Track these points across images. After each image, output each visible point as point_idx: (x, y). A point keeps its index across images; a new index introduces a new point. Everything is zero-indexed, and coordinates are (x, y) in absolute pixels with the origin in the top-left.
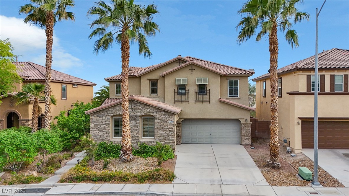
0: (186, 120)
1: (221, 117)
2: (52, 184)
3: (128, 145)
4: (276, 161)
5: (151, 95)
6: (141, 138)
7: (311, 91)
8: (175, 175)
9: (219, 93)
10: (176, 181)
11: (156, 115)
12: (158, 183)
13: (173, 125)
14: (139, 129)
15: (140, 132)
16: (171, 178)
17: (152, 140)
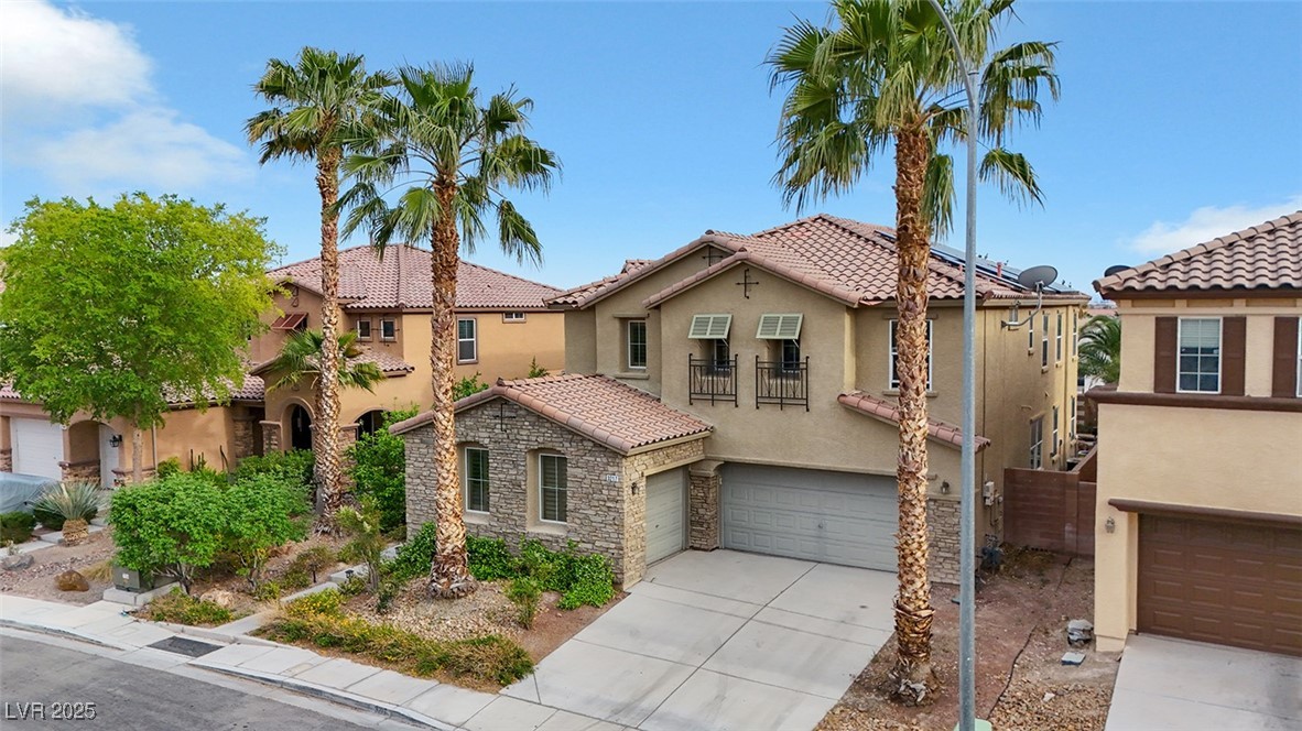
0: (727, 467)
1: (847, 466)
2: (233, 635)
3: (449, 547)
4: (908, 676)
5: (626, 369)
6: (537, 523)
7: (1178, 390)
8: (535, 667)
9: (842, 372)
10: (517, 688)
11: (569, 450)
12: (460, 685)
13: (619, 490)
14: (524, 492)
15: (529, 503)
16: (506, 675)
17: (562, 533)
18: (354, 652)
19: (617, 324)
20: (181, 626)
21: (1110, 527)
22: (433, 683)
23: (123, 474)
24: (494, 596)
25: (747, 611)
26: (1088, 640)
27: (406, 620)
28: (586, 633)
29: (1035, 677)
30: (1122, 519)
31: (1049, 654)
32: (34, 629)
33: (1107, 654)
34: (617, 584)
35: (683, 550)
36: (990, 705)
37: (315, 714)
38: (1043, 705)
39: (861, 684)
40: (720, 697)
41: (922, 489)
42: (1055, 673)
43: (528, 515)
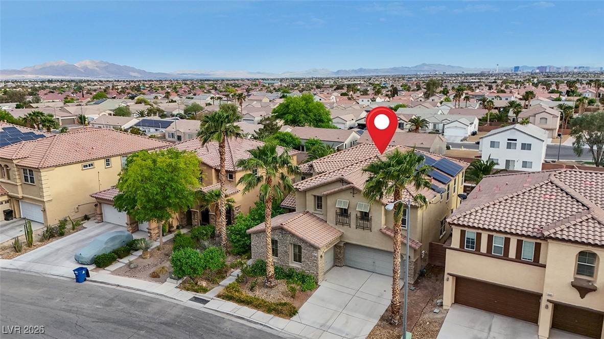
0: (346, 244)
2: (212, 297)
3: (270, 274)
4: (394, 319)
5: (316, 210)
6: (292, 263)
7: (465, 248)
8: (298, 311)
9: (381, 222)
10: (294, 318)
11: (303, 245)
12: (280, 316)
13: (317, 258)
14: (289, 254)
15: (290, 257)
16: (292, 314)
17: (300, 267)
18: (248, 304)
19: (313, 197)
20: (195, 293)
21: (448, 280)
22: (272, 316)
23: (151, 230)
24: (282, 286)
25: (353, 292)
26: (442, 305)
27: (260, 294)
28: (310, 300)
29: (426, 316)
30: (451, 278)
31: (432, 308)
32: (153, 293)
33: (445, 310)
34: (317, 283)
35: (333, 266)
36: (413, 325)
37: (245, 325)
38: (426, 327)
39: (383, 318)
40: (347, 322)
41: (399, 275)
42: (431, 315)
43: (289, 261)
